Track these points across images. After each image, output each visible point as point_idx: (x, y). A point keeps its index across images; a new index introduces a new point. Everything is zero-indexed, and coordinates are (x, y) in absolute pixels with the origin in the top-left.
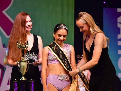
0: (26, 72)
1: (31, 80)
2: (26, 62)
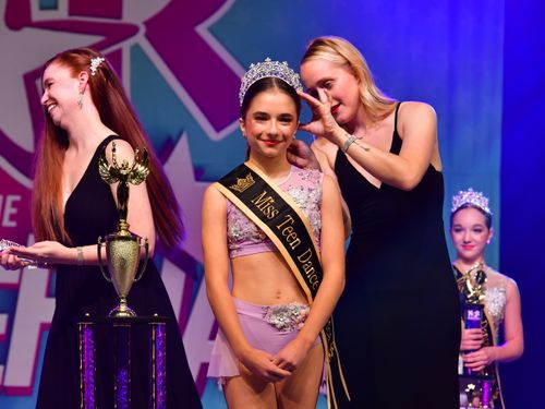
0: (134, 285)
1: (156, 319)
2: (135, 240)
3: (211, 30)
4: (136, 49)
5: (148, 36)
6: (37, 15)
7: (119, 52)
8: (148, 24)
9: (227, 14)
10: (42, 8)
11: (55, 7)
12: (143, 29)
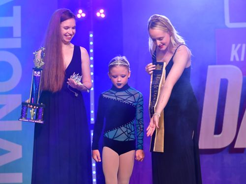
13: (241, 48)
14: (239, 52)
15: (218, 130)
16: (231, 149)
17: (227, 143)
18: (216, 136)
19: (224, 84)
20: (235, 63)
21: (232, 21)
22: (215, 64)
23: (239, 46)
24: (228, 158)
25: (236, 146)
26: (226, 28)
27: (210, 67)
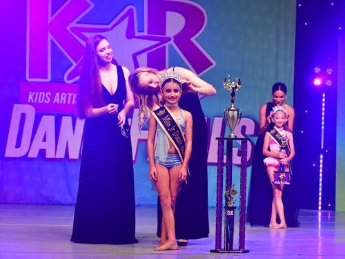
3: (196, 39)
4: (170, 45)
5: (174, 41)
6: (137, 34)
7: (165, 47)
8: (174, 37)
9: (203, 33)
10: (139, 31)
11: (143, 31)
12: (173, 39)
13: (35, 94)
14: (34, 97)
15: (18, 145)
16: (25, 158)
17: (23, 154)
18: (17, 149)
19: (23, 116)
20: (31, 104)
21: (30, 77)
22: (18, 103)
23: (34, 93)
24: (23, 164)
25: (29, 156)
26: (26, 81)
27: (15, 105)
